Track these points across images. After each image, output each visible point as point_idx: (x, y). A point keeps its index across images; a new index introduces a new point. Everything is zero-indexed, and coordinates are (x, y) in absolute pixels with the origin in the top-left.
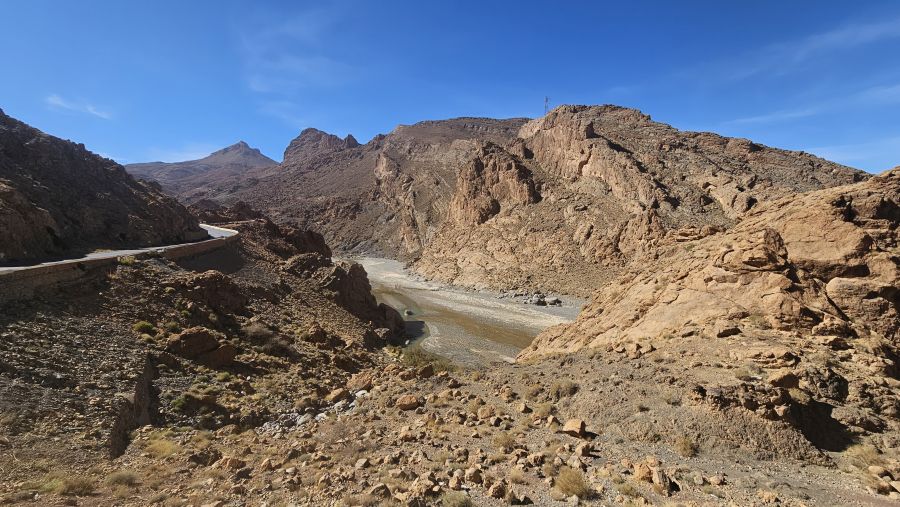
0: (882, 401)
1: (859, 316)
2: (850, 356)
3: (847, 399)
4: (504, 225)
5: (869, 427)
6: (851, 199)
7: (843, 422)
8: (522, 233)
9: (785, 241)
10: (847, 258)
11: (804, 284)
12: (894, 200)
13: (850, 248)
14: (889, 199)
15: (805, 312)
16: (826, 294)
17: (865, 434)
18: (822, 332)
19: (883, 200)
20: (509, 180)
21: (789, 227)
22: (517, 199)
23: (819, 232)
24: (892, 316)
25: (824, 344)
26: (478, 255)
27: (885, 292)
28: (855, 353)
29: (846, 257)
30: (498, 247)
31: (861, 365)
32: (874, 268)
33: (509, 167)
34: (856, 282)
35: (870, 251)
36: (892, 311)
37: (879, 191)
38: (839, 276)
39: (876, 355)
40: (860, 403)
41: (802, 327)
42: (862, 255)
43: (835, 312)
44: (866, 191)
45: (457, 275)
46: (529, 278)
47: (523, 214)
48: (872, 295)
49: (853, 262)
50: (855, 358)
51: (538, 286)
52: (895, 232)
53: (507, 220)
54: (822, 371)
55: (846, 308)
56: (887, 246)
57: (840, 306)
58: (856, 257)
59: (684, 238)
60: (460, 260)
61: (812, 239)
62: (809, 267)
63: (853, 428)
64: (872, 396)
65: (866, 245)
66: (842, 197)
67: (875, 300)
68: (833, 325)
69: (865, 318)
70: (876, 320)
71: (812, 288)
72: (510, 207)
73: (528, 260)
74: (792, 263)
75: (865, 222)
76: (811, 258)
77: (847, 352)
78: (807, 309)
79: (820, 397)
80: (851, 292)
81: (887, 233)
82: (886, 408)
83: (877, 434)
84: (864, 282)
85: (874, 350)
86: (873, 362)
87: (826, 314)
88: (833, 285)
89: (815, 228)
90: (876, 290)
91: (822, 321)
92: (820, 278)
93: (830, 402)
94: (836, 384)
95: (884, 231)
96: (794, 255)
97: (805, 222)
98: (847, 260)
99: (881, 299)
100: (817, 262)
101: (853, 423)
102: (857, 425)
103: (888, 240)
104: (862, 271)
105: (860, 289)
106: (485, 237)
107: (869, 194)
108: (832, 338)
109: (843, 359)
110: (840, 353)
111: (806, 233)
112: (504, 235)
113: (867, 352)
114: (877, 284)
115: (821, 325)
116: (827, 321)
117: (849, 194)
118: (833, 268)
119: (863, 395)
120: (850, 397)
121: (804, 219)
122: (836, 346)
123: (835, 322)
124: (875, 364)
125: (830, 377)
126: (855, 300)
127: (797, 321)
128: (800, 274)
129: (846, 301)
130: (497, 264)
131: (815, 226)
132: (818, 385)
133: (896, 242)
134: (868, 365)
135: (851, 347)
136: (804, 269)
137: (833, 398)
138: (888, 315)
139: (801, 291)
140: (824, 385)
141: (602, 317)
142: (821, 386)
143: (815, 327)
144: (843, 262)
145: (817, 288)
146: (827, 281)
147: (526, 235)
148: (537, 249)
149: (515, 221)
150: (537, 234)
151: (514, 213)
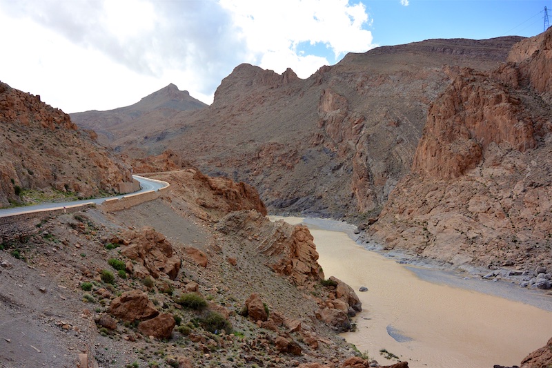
4: (492, 178)
8: (518, 188)
20: (499, 117)
22: (509, 143)
26: (456, 218)
30: (484, 206)
33: (498, 99)
45: (427, 244)
46: (529, 250)
47: (519, 163)
51: (545, 261)
53: (497, 171)
60: (431, 224)
72: (499, 153)
73: (529, 225)
106: (465, 194)
112: (493, 190)
130: (484, 230)
147: (524, 191)
148: (542, 210)
149: (508, 173)
150: (540, 191)
151: (505, 161)
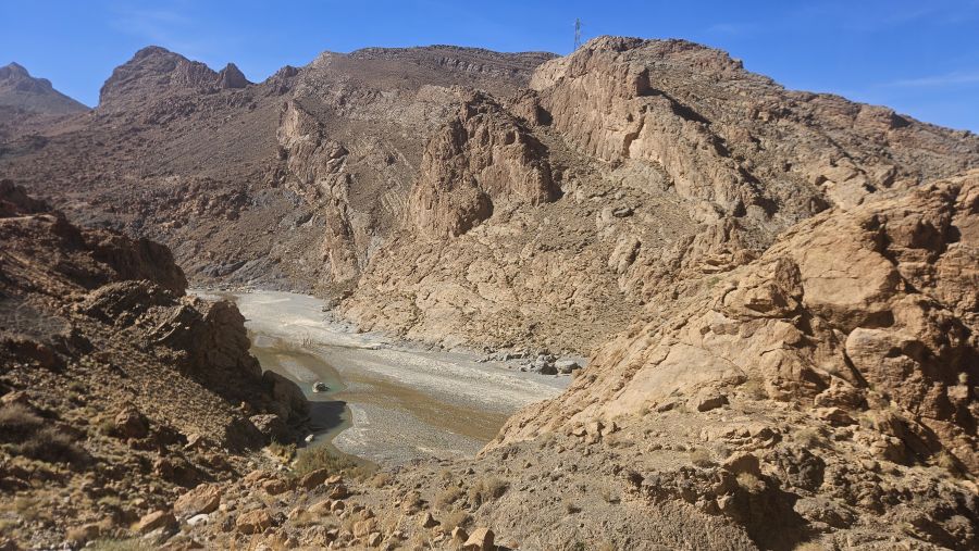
0: (859, 490)
1: (879, 381)
2: (850, 434)
3: (821, 488)
4: (498, 238)
5: (836, 522)
6: (886, 220)
7: (806, 517)
8: (526, 252)
9: (803, 277)
10: (868, 301)
11: (817, 337)
12: (934, 223)
13: (874, 289)
14: (928, 223)
15: (808, 374)
16: (844, 351)
17: (828, 531)
18: (826, 403)
19: (920, 222)
20: (509, 160)
21: (810, 257)
22: (521, 194)
23: (842, 264)
24: (917, 381)
25: (823, 419)
26: (451, 288)
27: (911, 348)
28: (858, 429)
29: (867, 299)
30: (485, 274)
31: (861, 446)
32: (900, 316)
33: (510, 139)
34: (878, 334)
35: (897, 292)
36: (917, 374)
37: (919, 210)
38: (862, 325)
39: (882, 432)
40: (834, 492)
41: (803, 396)
42: (887, 297)
43: (850, 375)
44: (904, 209)
45: (413, 322)
46: (532, 327)
47: (530, 221)
48: (895, 352)
49: (875, 307)
50: (855, 438)
51: (547, 342)
52: (934, 266)
53: (503, 230)
54: (795, 452)
55: (866, 370)
56: (924, 285)
57: (859, 368)
58: (880, 301)
59: (712, 267)
60: (420, 297)
61: (834, 273)
62: (826, 312)
63: (816, 524)
64: (848, 483)
65: (893, 283)
66: (876, 217)
67: (898, 359)
68: (838, 392)
69: (886, 384)
70: (899, 386)
71: (827, 343)
72: (509, 208)
73: (534, 297)
74: (807, 307)
75: (901, 252)
76: (827, 301)
77: (848, 428)
78: (810, 371)
79: (788, 486)
80: (871, 348)
81: (924, 267)
82: (862, 498)
83: (844, 530)
84: (887, 335)
85: (880, 425)
86: (874, 441)
87: (834, 378)
88: (855, 338)
89: (837, 258)
90: (899, 345)
91: (828, 387)
92: (840, 328)
93: (799, 492)
94: (809, 468)
95: (921, 265)
96: (810, 298)
97: (828, 250)
98: (868, 304)
99: (906, 357)
100: (835, 307)
101: (816, 517)
102: (819, 520)
103: (926, 277)
104: (885, 319)
105: (881, 344)
106: (465, 258)
107: (907, 214)
108: (831, 410)
109: (839, 438)
110: (840, 430)
111: (828, 266)
112: (497, 255)
113: (872, 428)
114: (901, 337)
115: (825, 393)
116: (833, 388)
117: (883, 214)
118: (852, 314)
119: (839, 480)
120: (825, 485)
121: (827, 247)
122: (836, 420)
123: (842, 389)
124: (875, 444)
125: (803, 460)
126: (876, 359)
127: (797, 387)
128: (815, 322)
129: (865, 361)
130: (483, 304)
131: (839, 255)
132: (788, 470)
133: (934, 280)
134: (869, 444)
135: (856, 423)
136: (822, 316)
137: (803, 487)
138: (912, 379)
139: (813, 345)
140: (794, 470)
141: (593, 388)
142: (791, 472)
143: (818, 396)
144: (863, 307)
145: (834, 342)
146: (847, 333)
147: (533, 255)
148: (549, 279)
149: (516, 232)
150: (550, 255)
151: (515, 217)
